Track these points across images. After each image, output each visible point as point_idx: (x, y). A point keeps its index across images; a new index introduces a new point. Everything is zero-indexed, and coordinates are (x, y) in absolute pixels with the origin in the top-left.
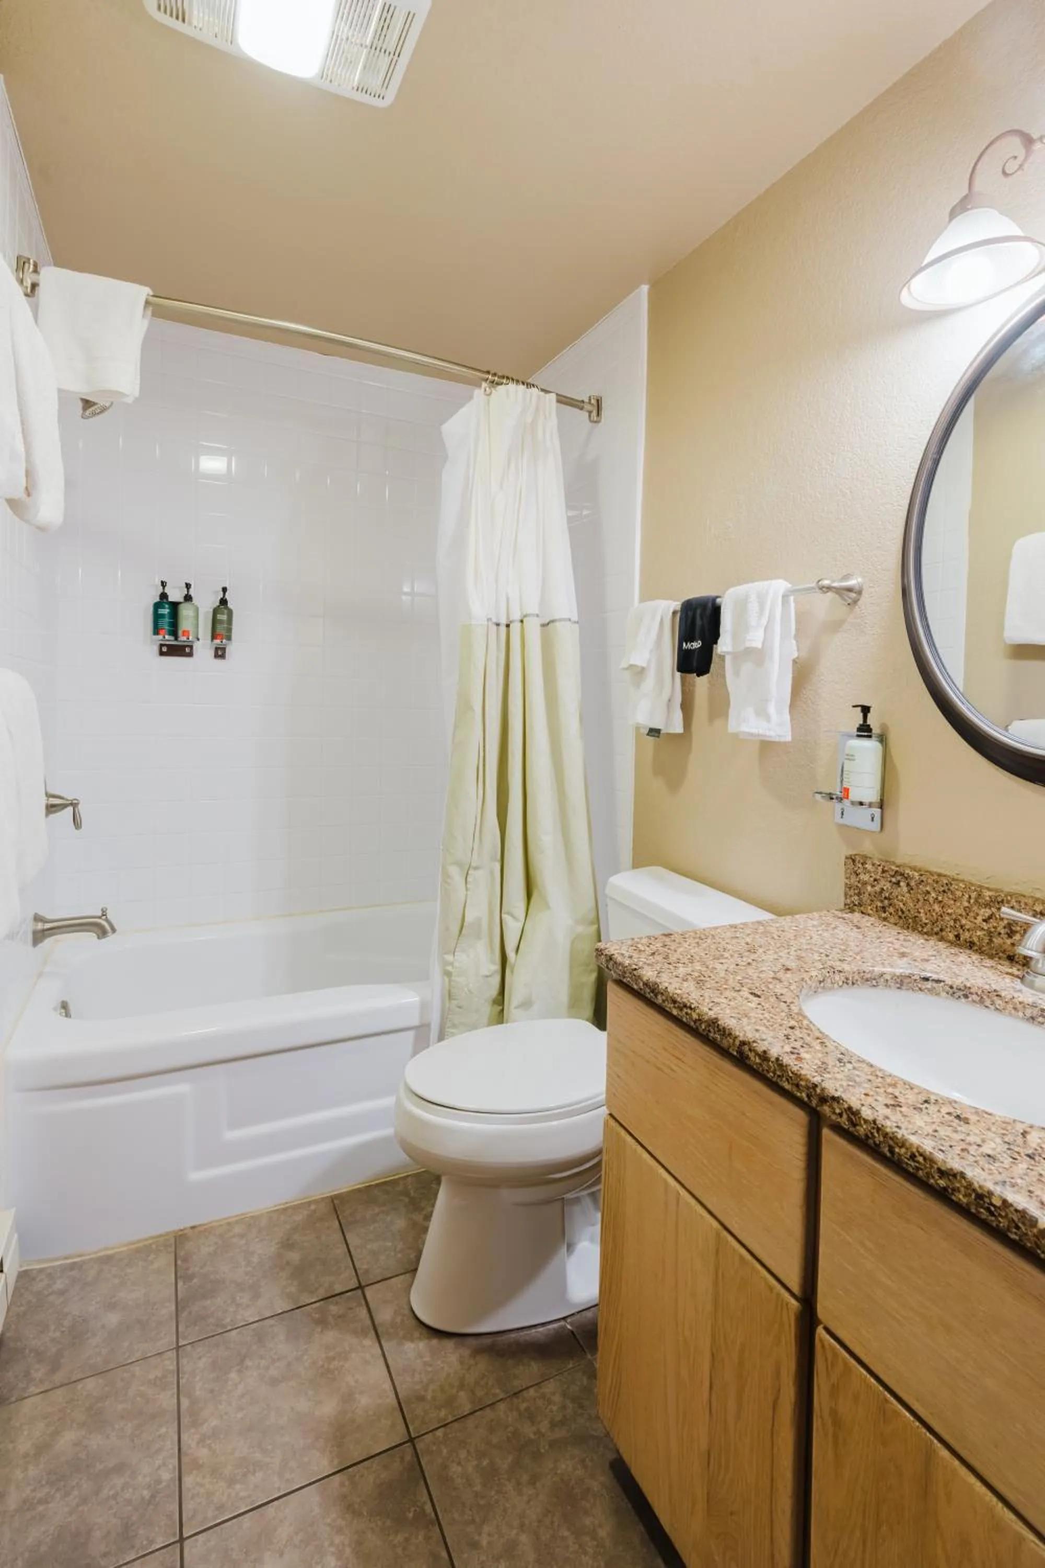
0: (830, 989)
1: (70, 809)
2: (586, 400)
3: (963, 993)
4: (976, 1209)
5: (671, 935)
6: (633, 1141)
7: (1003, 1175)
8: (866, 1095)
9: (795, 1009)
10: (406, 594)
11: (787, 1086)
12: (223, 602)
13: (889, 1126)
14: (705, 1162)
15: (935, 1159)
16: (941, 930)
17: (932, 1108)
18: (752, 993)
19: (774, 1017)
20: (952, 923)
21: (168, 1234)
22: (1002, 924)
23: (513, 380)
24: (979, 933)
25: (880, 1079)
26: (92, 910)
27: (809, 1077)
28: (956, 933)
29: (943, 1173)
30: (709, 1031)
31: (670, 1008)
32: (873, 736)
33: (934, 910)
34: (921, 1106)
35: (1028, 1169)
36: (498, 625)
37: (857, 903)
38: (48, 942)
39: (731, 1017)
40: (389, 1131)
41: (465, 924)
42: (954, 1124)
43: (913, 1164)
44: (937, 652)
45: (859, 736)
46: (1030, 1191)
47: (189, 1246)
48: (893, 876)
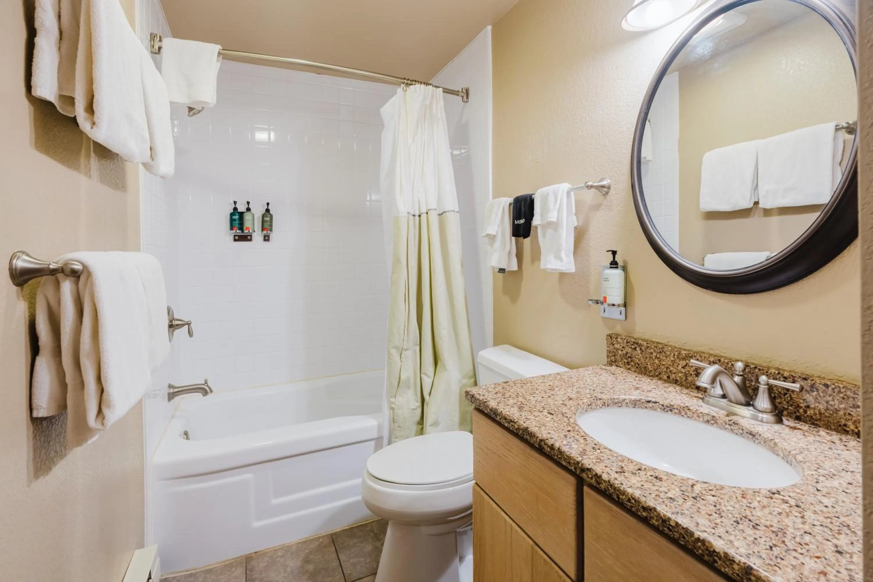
0: (595, 409)
1: (187, 326)
2: (460, 90)
3: (669, 408)
4: (662, 528)
5: (508, 382)
6: (488, 497)
7: (677, 509)
8: (606, 467)
9: (572, 421)
10: (368, 201)
11: (564, 463)
12: (268, 210)
13: (617, 483)
14: (525, 507)
15: (641, 501)
16: (660, 374)
17: (642, 473)
18: (549, 413)
19: (560, 425)
20: (665, 370)
21: (241, 557)
22: (693, 369)
23: (418, 82)
24: (680, 375)
25: (615, 458)
26: (199, 381)
27: (575, 458)
28: (668, 375)
29: (645, 509)
30: (524, 435)
31: (504, 422)
32: (619, 267)
33: (655, 363)
34: (636, 472)
35: (692, 505)
36: (414, 216)
37: (613, 360)
38: (177, 399)
39: (536, 426)
40: (359, 498)
41: (401, 381)
42: (653, 482)
43: (629, 504)
44: (651, 219)
45: (611, 267)
46: (691, 517)
47: (254, 563)
48: (632, 345)
